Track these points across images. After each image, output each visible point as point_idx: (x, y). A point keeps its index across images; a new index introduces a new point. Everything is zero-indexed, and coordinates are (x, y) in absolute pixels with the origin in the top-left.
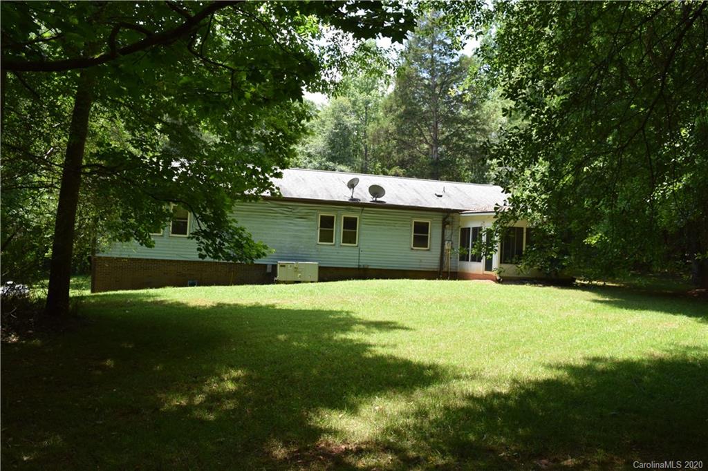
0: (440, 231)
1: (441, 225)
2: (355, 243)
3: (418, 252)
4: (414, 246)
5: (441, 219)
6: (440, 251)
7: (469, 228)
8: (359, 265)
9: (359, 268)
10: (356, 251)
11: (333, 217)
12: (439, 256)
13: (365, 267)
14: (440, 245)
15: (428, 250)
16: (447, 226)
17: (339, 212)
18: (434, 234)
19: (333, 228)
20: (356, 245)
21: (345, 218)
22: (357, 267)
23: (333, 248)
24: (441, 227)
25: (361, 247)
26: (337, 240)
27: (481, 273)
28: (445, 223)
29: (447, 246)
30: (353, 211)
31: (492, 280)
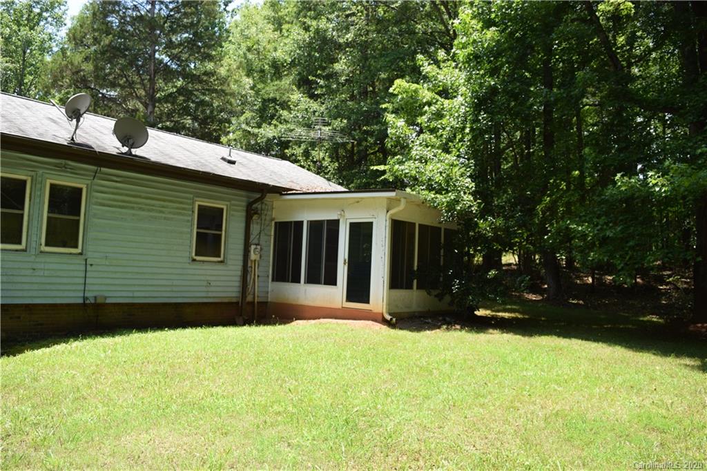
0: (243, 225)
1: (244, 214)
2: (76, 247)
3: (206, 266)
4: (196, 255)
5: (244, 204)
6: (241, 263)
7: (301, 223)
8: (85, 298)
9: (84, 304)
10: (77, 266)
11: (24, 182)
12: (239, 273)
13: (99, 301)
14: (241, 252)
15: (221, 262)
16: (255, 217)
17: (41, 171)
18: (232, 231)
19: (23, 209)
20: (79, 250)
21: (53, 187)
22: (80, 301)
23: (19, 257)
24: (243, 219)
25: (89, 254)
26: (34, 238)
27: (339, 306)
28: (251, 213)
29: (253, 256)
30: (74, 171)
31: (376, 321)
